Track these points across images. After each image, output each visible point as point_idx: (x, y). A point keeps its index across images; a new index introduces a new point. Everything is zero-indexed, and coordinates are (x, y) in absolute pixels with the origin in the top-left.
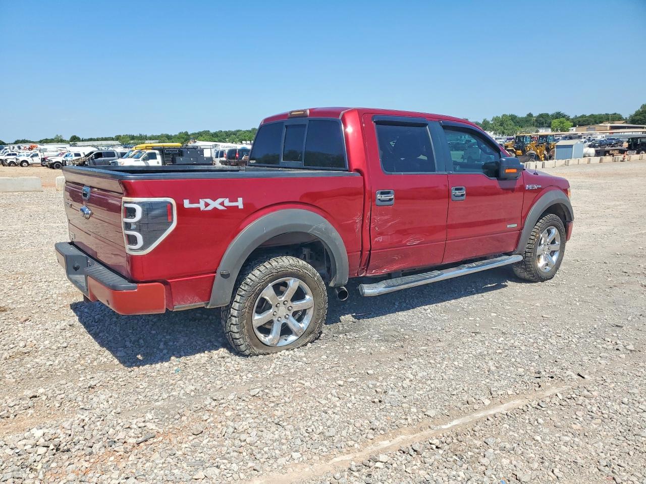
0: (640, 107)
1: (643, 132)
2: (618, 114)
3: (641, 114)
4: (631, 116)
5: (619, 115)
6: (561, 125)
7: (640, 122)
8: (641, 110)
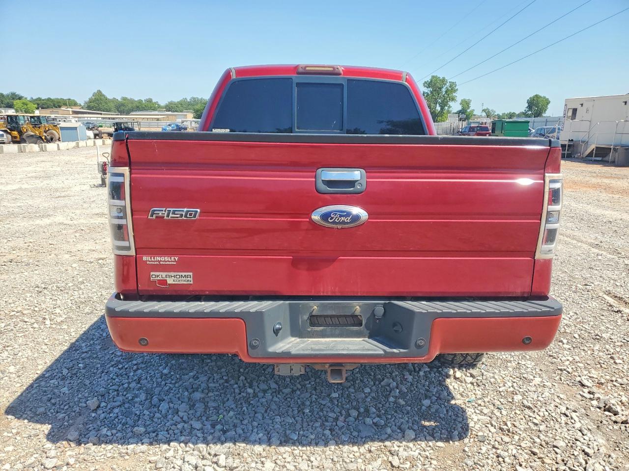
0: (92, 95)
1: (102, 118)
2: (72, 100)
3: (94, 101)
4: (86, 103)
5: (74, 100)
6: (25, 107)
7: (95, 108)
8: (93, 98)
